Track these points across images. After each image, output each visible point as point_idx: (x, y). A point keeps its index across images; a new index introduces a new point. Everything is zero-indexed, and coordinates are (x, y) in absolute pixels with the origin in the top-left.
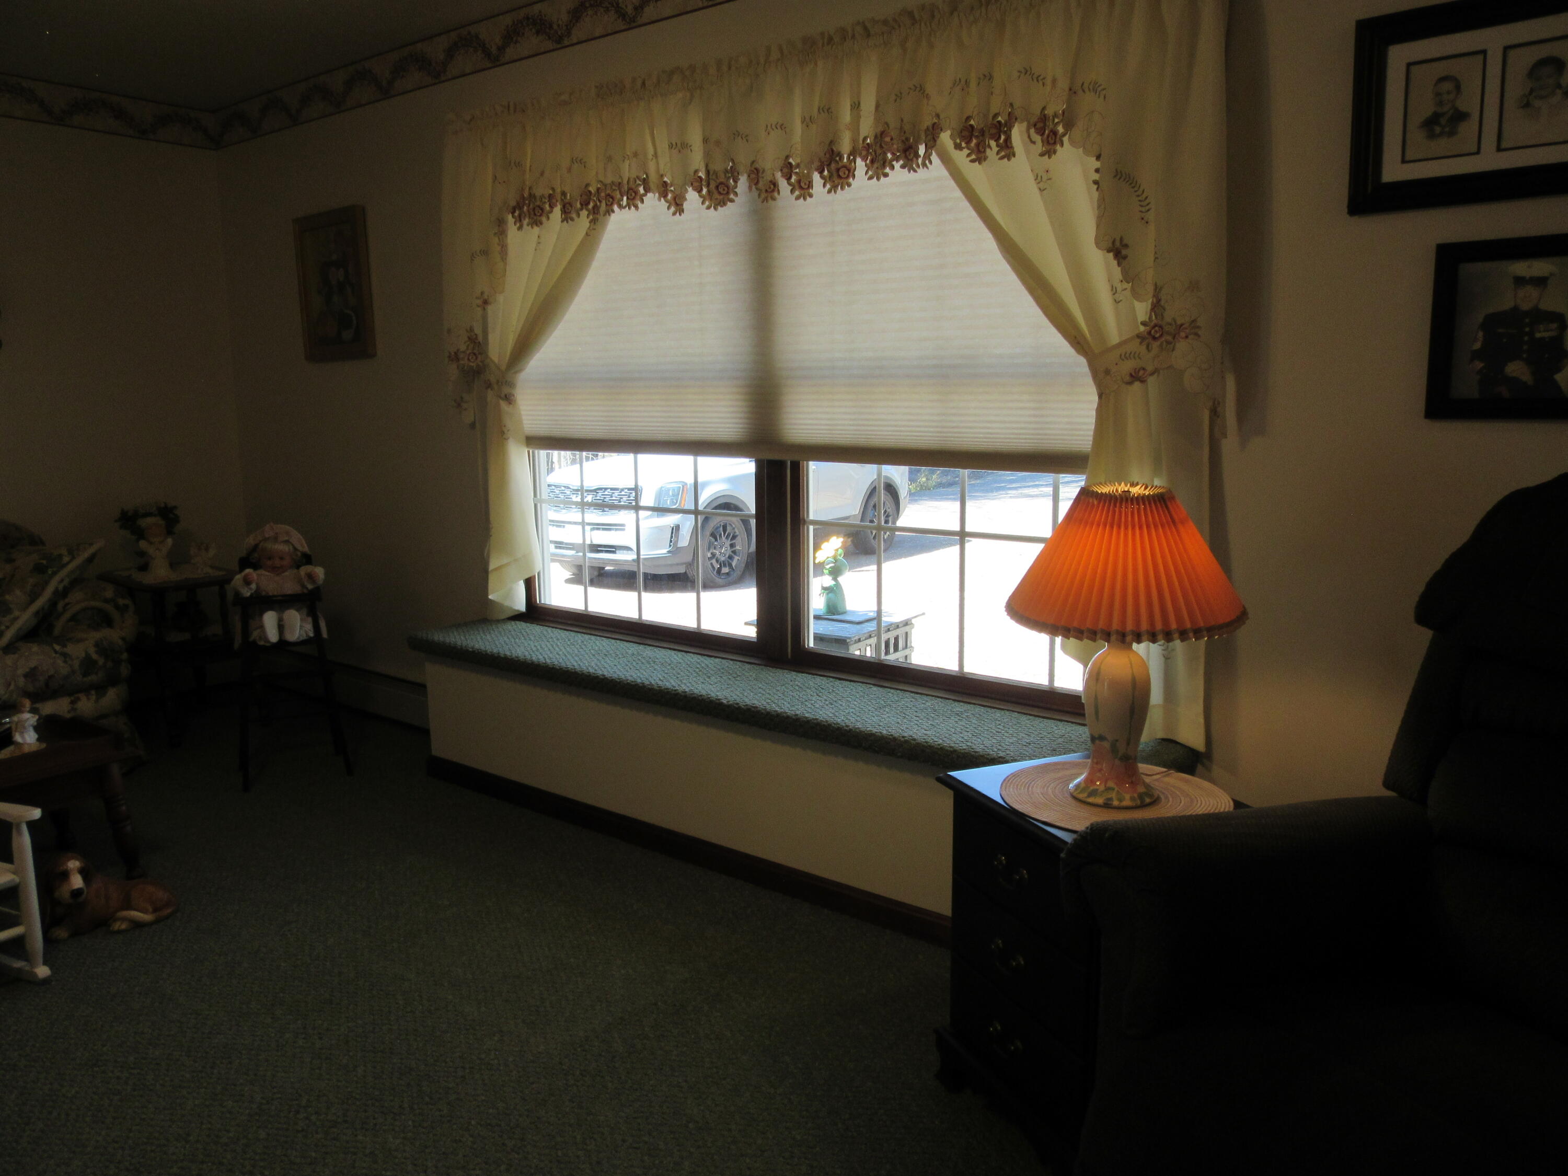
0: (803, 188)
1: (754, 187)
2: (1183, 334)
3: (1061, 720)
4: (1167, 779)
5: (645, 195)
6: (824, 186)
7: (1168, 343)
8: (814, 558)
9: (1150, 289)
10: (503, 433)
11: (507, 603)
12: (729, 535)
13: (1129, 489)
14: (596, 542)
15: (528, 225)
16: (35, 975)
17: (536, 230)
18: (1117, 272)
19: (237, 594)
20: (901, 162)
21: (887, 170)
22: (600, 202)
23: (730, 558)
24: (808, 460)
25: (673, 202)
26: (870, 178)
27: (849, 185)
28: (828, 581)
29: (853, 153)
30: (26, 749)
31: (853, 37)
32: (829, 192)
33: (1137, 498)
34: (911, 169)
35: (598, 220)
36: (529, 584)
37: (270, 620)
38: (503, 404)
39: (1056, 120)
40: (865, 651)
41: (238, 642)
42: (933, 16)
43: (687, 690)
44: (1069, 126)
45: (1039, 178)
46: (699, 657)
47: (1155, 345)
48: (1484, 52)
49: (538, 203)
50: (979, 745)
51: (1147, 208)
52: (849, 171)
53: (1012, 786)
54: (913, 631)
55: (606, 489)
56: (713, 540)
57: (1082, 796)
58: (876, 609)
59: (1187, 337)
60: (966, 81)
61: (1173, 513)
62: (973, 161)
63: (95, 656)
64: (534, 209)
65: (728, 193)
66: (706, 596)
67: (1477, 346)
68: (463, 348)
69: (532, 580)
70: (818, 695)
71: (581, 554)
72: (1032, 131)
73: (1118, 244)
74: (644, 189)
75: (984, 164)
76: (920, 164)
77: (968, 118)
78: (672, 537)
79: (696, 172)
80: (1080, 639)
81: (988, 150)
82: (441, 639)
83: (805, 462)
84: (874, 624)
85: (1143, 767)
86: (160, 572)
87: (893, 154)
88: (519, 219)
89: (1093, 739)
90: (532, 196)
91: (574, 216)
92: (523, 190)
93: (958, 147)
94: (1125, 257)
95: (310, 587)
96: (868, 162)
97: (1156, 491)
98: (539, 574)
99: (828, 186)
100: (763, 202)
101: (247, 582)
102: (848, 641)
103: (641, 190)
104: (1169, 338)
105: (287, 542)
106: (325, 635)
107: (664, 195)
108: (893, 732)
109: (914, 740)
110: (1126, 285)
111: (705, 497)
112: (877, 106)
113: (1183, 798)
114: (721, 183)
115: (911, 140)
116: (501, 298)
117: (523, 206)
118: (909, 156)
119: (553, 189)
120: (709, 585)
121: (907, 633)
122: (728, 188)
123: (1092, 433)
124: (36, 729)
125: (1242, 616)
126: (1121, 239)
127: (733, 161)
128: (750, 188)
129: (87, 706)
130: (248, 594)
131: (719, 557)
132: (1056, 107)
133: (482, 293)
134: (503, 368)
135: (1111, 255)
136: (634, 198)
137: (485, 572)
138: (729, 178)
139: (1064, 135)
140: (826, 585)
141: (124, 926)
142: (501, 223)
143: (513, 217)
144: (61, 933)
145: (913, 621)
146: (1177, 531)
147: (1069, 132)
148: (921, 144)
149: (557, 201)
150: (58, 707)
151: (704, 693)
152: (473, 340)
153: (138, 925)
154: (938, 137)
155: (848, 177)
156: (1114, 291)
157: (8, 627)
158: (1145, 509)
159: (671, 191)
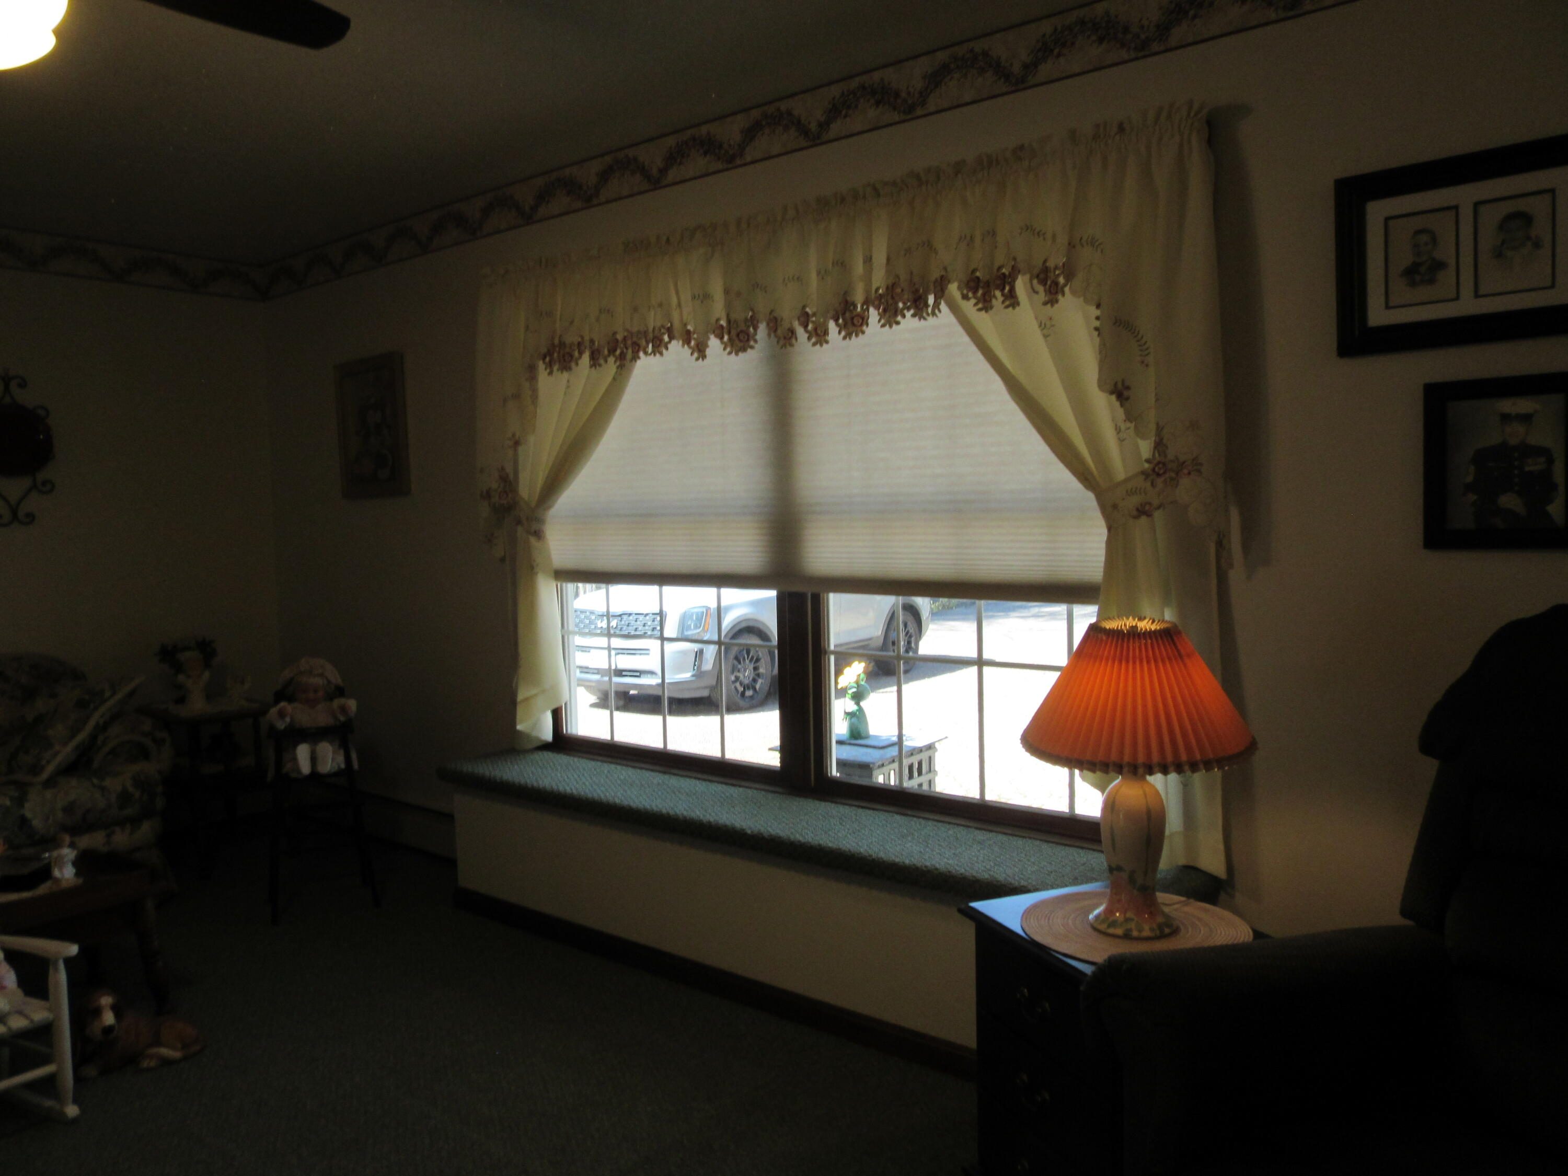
0: (820, 336)
1: (772, 335)
2: (1186, 471)
3: (1082, 848)
4: (1186, 909)
5: (670, 342)
6: (840, 333)
7: (1172, 479)
8: (836, 683)
9: (1153, 427)
10: (532, 568)
11: (534, 734)
12: (752, 657)
13: (1137, 624)
14: (621, 666)
15: (558, 370)
16: (63, 1114)
17: (566, 375)
18: (1120, 413)
19: (272, 728)
20: (912, 312)
21: (899, 318)
22: (627, 349)
23: (754, 680)
24: (829, 591)
25: (696, 348)
26: (883, 326)
27: (863, 332)
28: (852, 707)
29: (867, 302)
30: (64, 885)
31: (864, 197)
32: (844, 338)
33: (1144, 633)
34: (921, 317)
35: (624, 366)
36: (557, 714)
37: (303, 752)
38: (533, 540)
39: (1057, 272)
40: (887, 777)
41: (271, 774)
42: (939, 178)
43: (712, 820)
44: (1069, 277)
45: (1043, 326)
46: (724, 786)
47: (1159, 481)
48: (1456, 208)
49: (567, 350)
50: (1001, 874)
51: (1146, 352)
52: (863, 319)
53: (1032, 917)
54: (937, 754)
55: (630, 614)
56: (736, 662)
57: (1103, 927)
58: (896, 733)
59: (1189, 473)
60: (971, 237)
61: (1180, 647)
62: (980, 310)
63: (131, 789)
64: (564, 356)
65: (748, 340)
66: (729, 719)
67: (1470, 479)
68: (494, 485)
69: (559, 710)
70: (841, 824)
71: (606, 679)
72: (1035, 282)
73: (1120, 386)
74: (669, 336)
75: (990, 312)
76: (930, 312)
77: (974, 271)
78: (695, 660)
79: (718, 320)
80: (1094, 771)
81: (994, 301)
82: (470, 769)
83: (825, 595)
84: (896, 748)
85: (1162, 897)
86: (197, 705)
87: (904, 303)
88: (550, 365)
89: (1111, 870)
90: (562, 344)
91: (602, 361)
92: (553, 338)
93: (965, 297)
94: (1127, 399)
95: (342, 718)
96: (881, 310)
97: (1163, 626)
98: (566, 704)
99: (843, 333)
100: (782, 348)
101: (282, 715)
102: (871, 766)
103: (666, 338)
104: (1173, 475)
105: (321, 675)
106: (356, 765)
107: (687, 341)
108: (915, 862)
109: (937, 869)
110: (1128, 424)
111: (728, 620)
112: (888, 260)
113: (1202, 929)
114: (742, 331)
115: (921, 291)
116: (532, 439)
117: (553, 353)
118: (919, 307)
119: (582, 337)
120: (733, 708)
121: (930, 758)
122: (748, 335)
123: (1102, 565)
124: (75, 864)
125: (1252, 746)
126: (1123, 381)
127: (752, 310)
128: (769, 335)
129: (122, 839)
130: (283, 727)
131: (743, 680)
132: (1057, 260)
133: (514, 435)
134: (533, 504)
135: (1113, 397)
136: (659, 346)
137: (513, 703)
138: (749, 327)
139: (1065, 285)
140: (849, 710)
141: (153, 1064)
142: (532, 370)
143: (544, 362)
144: (91, 1071)
145: (937, 745)
146: (1185, 665)
147: (1069, 284)
148: (930, 294)
149: (585, 348)
150: (94, 840)
151: (728, 823)
152: (504, 479)
153: (166, 1062)
154: (946, 288)
155: (862, 325)
156: (1118, 430)
157: (48, 762)
158: (1152, 644)
159: (694, 339)
